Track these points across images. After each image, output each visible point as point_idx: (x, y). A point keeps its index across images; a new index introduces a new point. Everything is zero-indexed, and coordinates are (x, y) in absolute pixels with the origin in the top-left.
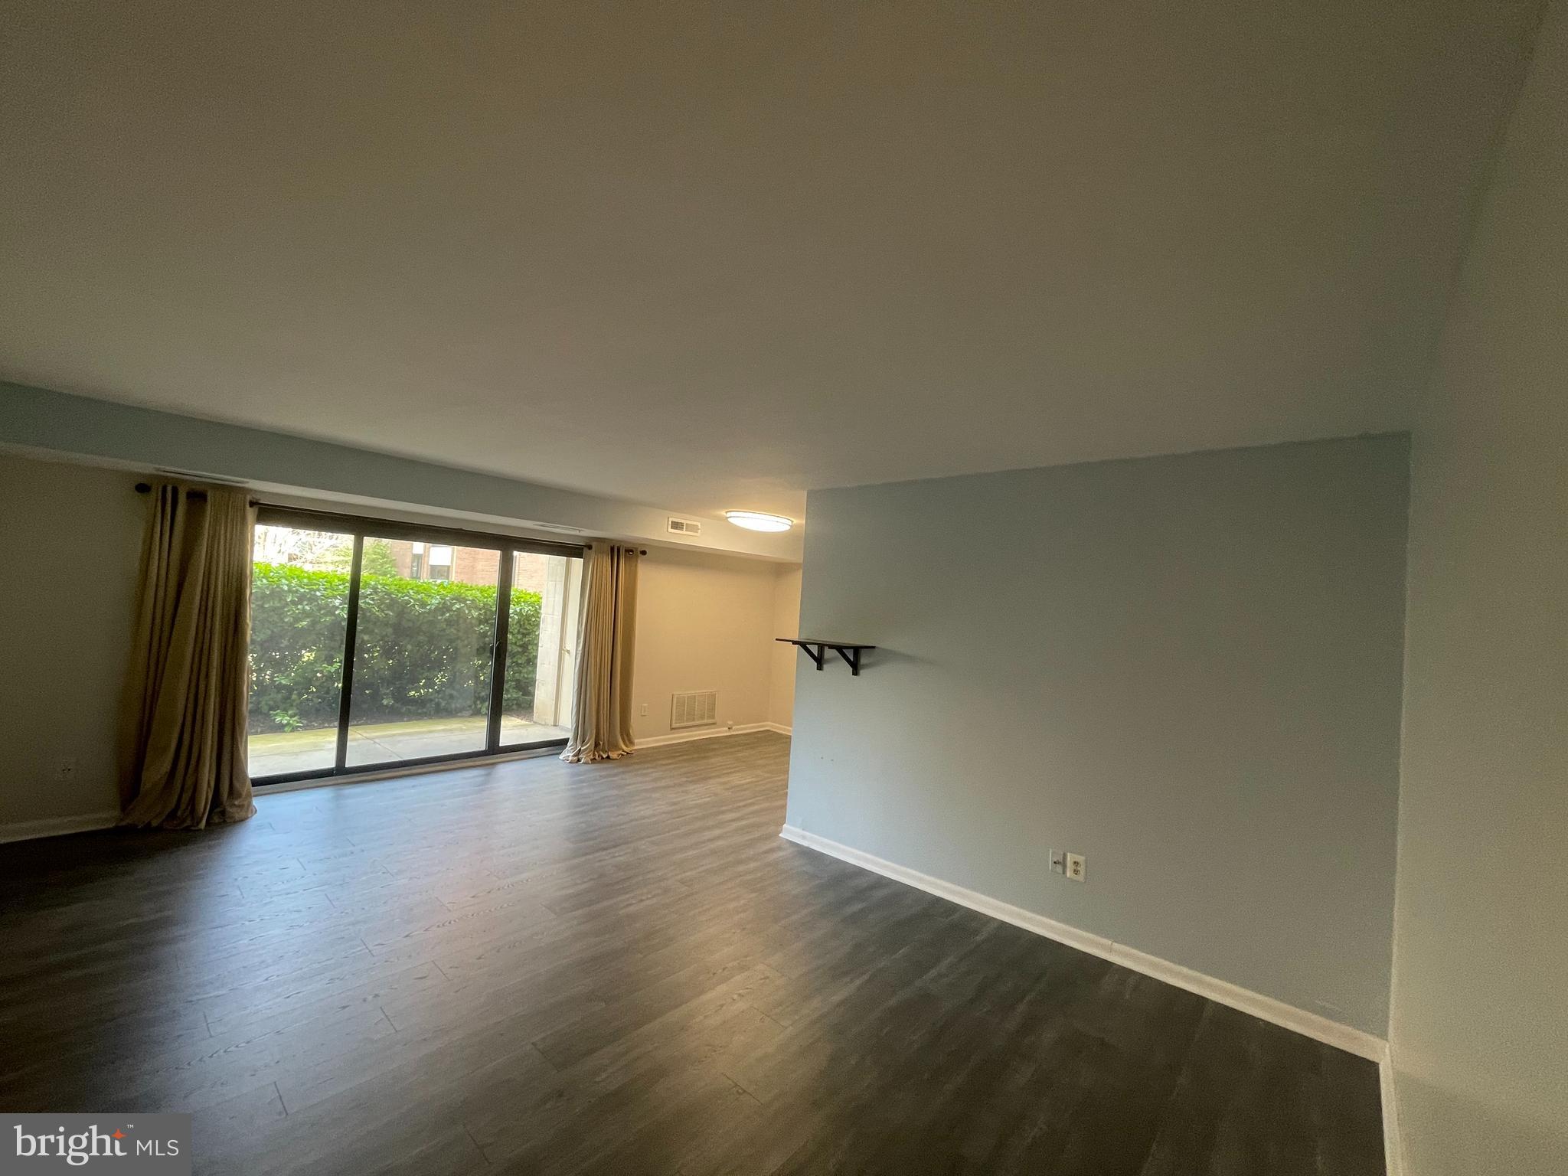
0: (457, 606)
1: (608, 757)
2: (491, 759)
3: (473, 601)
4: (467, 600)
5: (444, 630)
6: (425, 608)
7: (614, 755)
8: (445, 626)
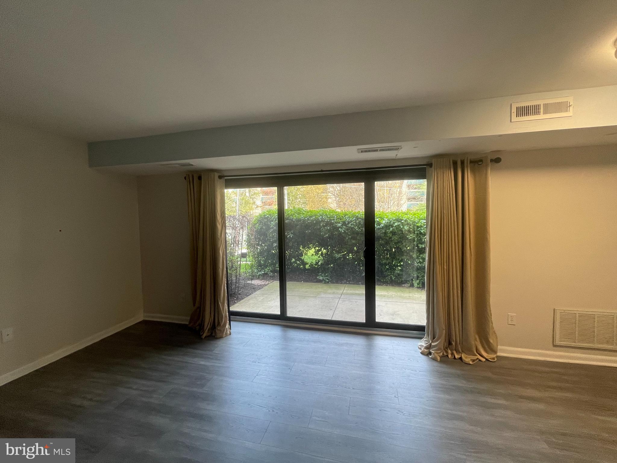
0: (396, 224)
1: (461, 358)
2: (367, 330)
3: (406, 221)
4: (402, 220)
5: (391, 238)
6: (379, 226)
7: (468, 359)
8: (391, 235)
